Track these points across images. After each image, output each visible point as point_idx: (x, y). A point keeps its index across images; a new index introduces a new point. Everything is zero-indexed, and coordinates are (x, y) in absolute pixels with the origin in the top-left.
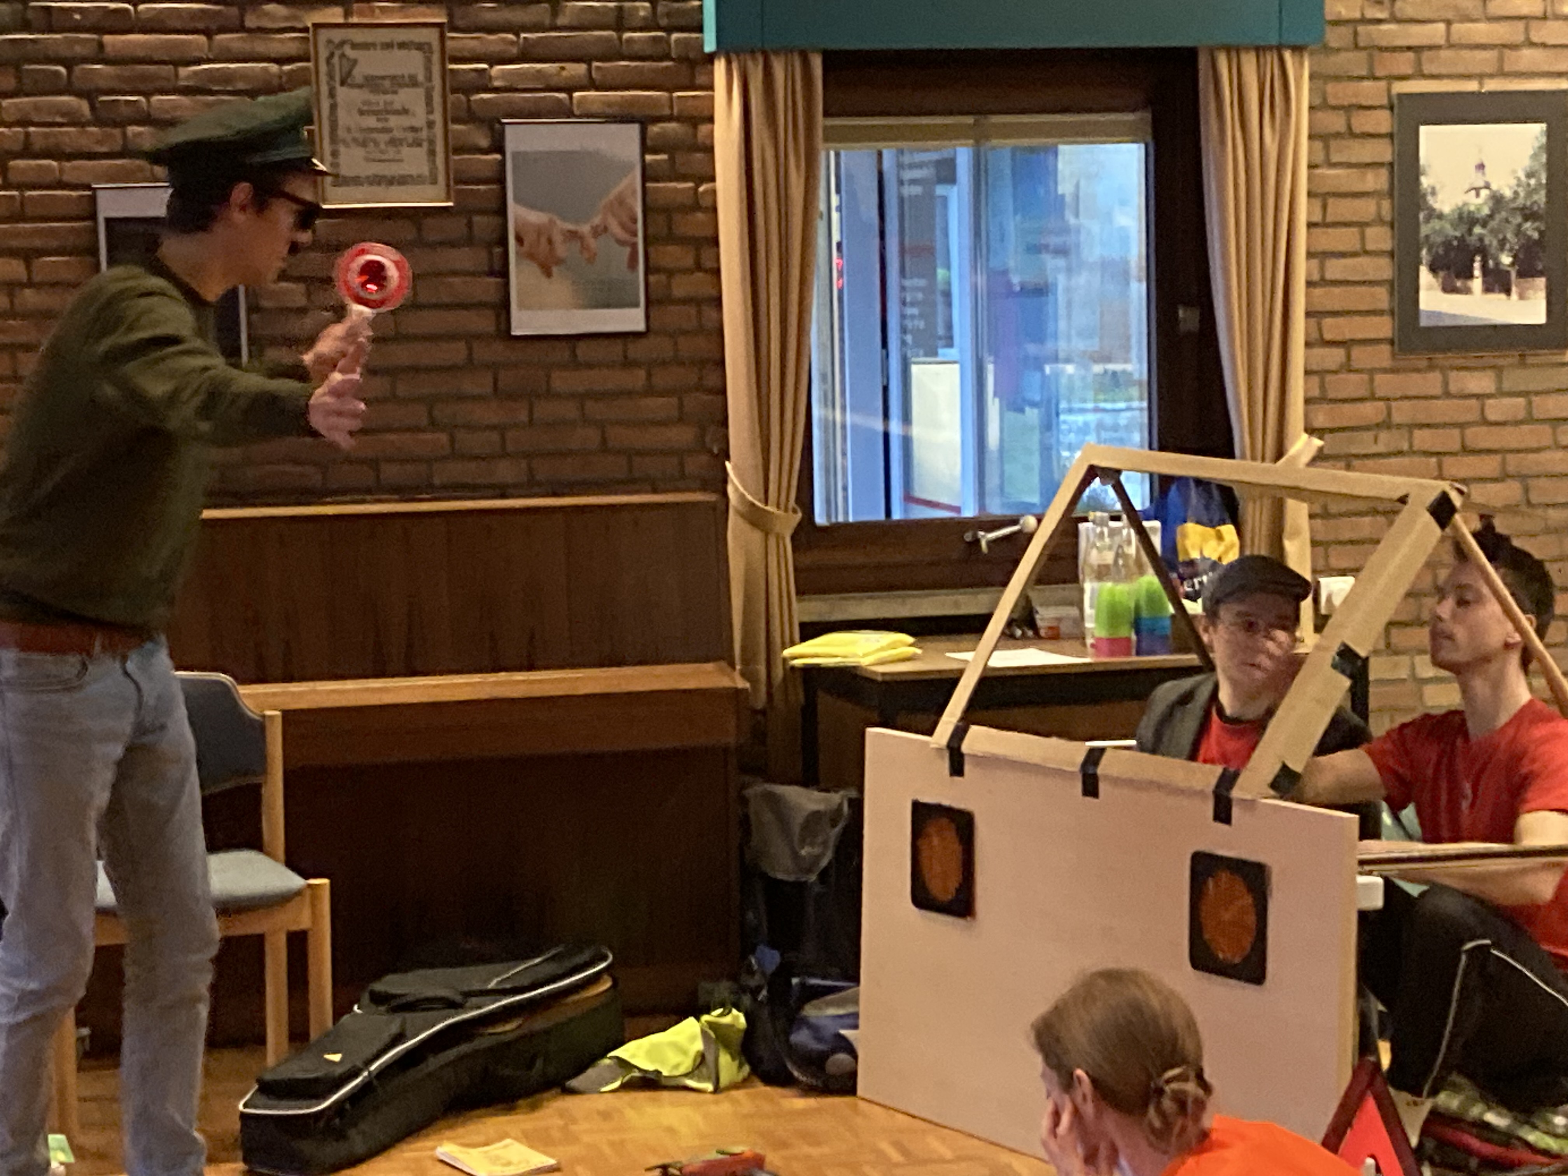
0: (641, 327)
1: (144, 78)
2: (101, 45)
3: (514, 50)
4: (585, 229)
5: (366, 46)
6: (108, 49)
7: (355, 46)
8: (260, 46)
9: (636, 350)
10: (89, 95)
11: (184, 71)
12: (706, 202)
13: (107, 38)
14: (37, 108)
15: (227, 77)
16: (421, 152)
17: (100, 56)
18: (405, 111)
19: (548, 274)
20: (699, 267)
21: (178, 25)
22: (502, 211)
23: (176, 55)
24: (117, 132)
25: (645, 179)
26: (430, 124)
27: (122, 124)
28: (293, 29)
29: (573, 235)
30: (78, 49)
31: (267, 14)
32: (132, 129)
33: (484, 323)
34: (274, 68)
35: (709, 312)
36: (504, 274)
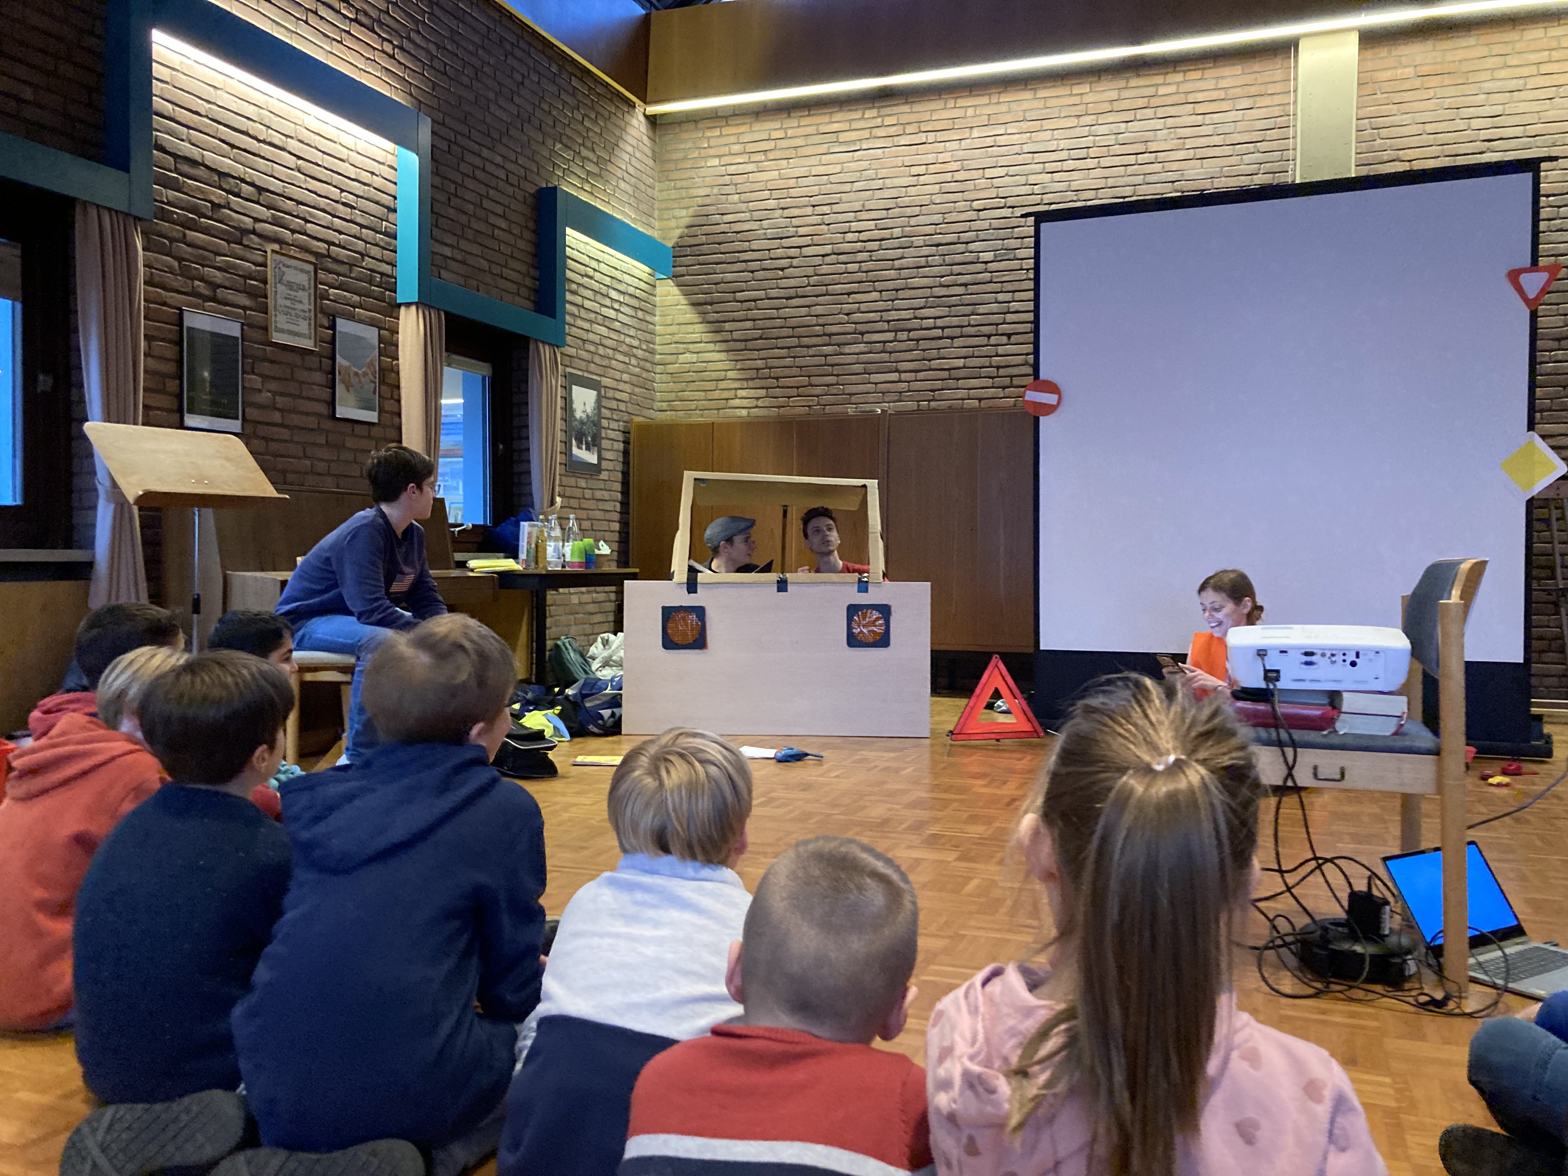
0: (376, 420)
1: (204, 258)
2: (185, 235)
3: (337, 284)
4: (360, 372)
5: (288, 267)
6: (188, 238)
7: (284, 265)
8: (248, 255)
9: (375, 431)
10: (180, 259)
11: (219, 258)
12: (395, 369)
13: (187, 232)
14: (156, 260)
15: (235, 267)
16: (306, 322)
17: (184, 240)
18: (301, 302)
19: (348, 391)
20: (392, 398)
21: (216, 233)
22: (333, 359)
23: (215, 249)
24: (189, 282)
25: (380, 355)
26: (310, 311)
27: (193, 279)
28: (259, 250)
29: (356, 374)
30: (175, 234)
31: (251, 239)
32: (197, 283)
33: (323, 409)
34: (253, 267)
35: (396, 419)
36: (333, 388)
